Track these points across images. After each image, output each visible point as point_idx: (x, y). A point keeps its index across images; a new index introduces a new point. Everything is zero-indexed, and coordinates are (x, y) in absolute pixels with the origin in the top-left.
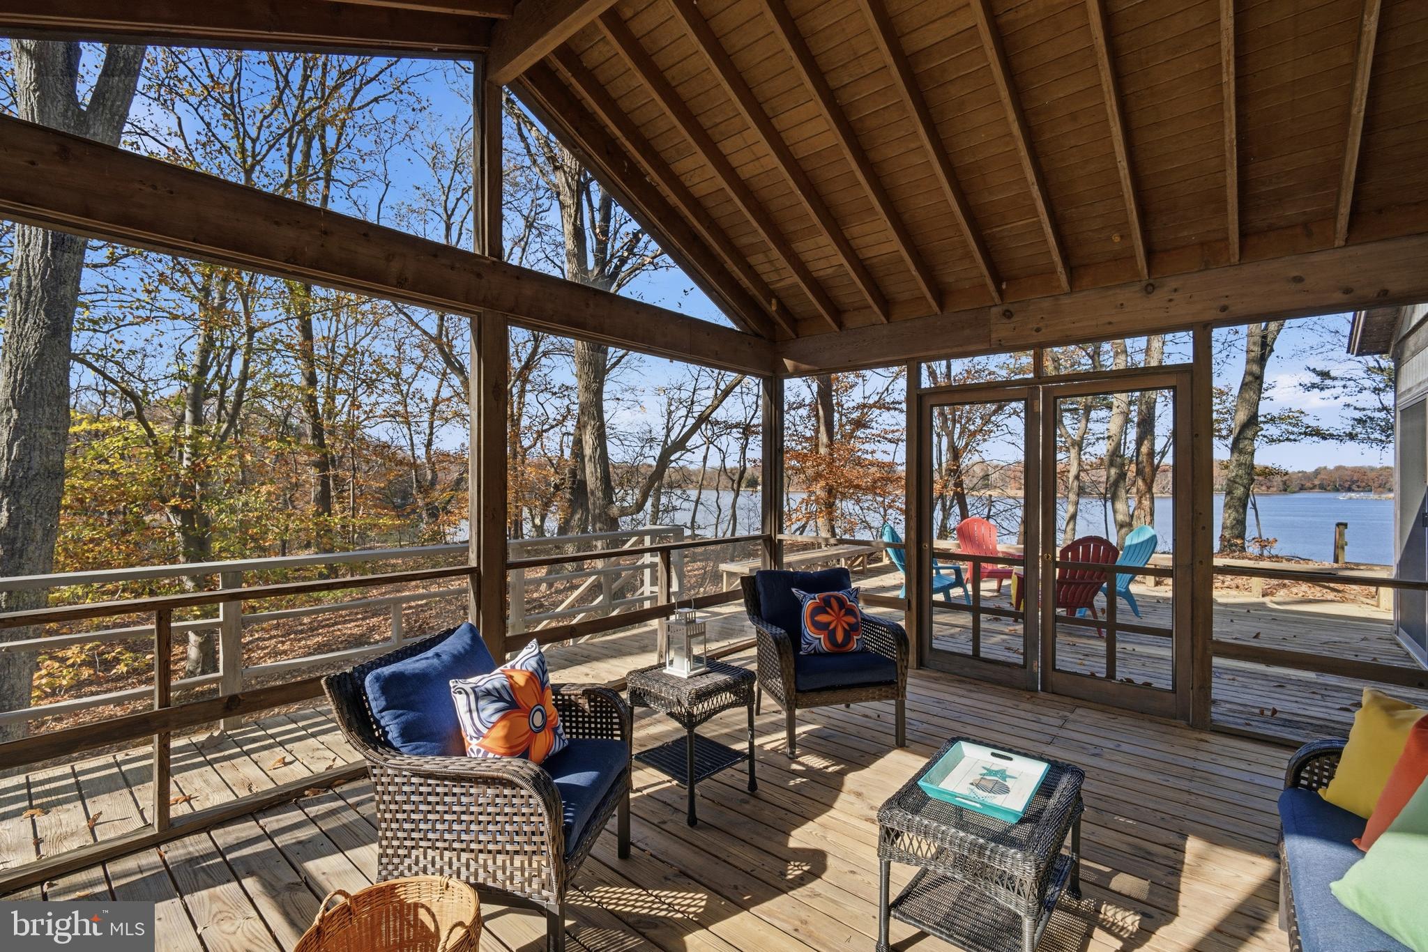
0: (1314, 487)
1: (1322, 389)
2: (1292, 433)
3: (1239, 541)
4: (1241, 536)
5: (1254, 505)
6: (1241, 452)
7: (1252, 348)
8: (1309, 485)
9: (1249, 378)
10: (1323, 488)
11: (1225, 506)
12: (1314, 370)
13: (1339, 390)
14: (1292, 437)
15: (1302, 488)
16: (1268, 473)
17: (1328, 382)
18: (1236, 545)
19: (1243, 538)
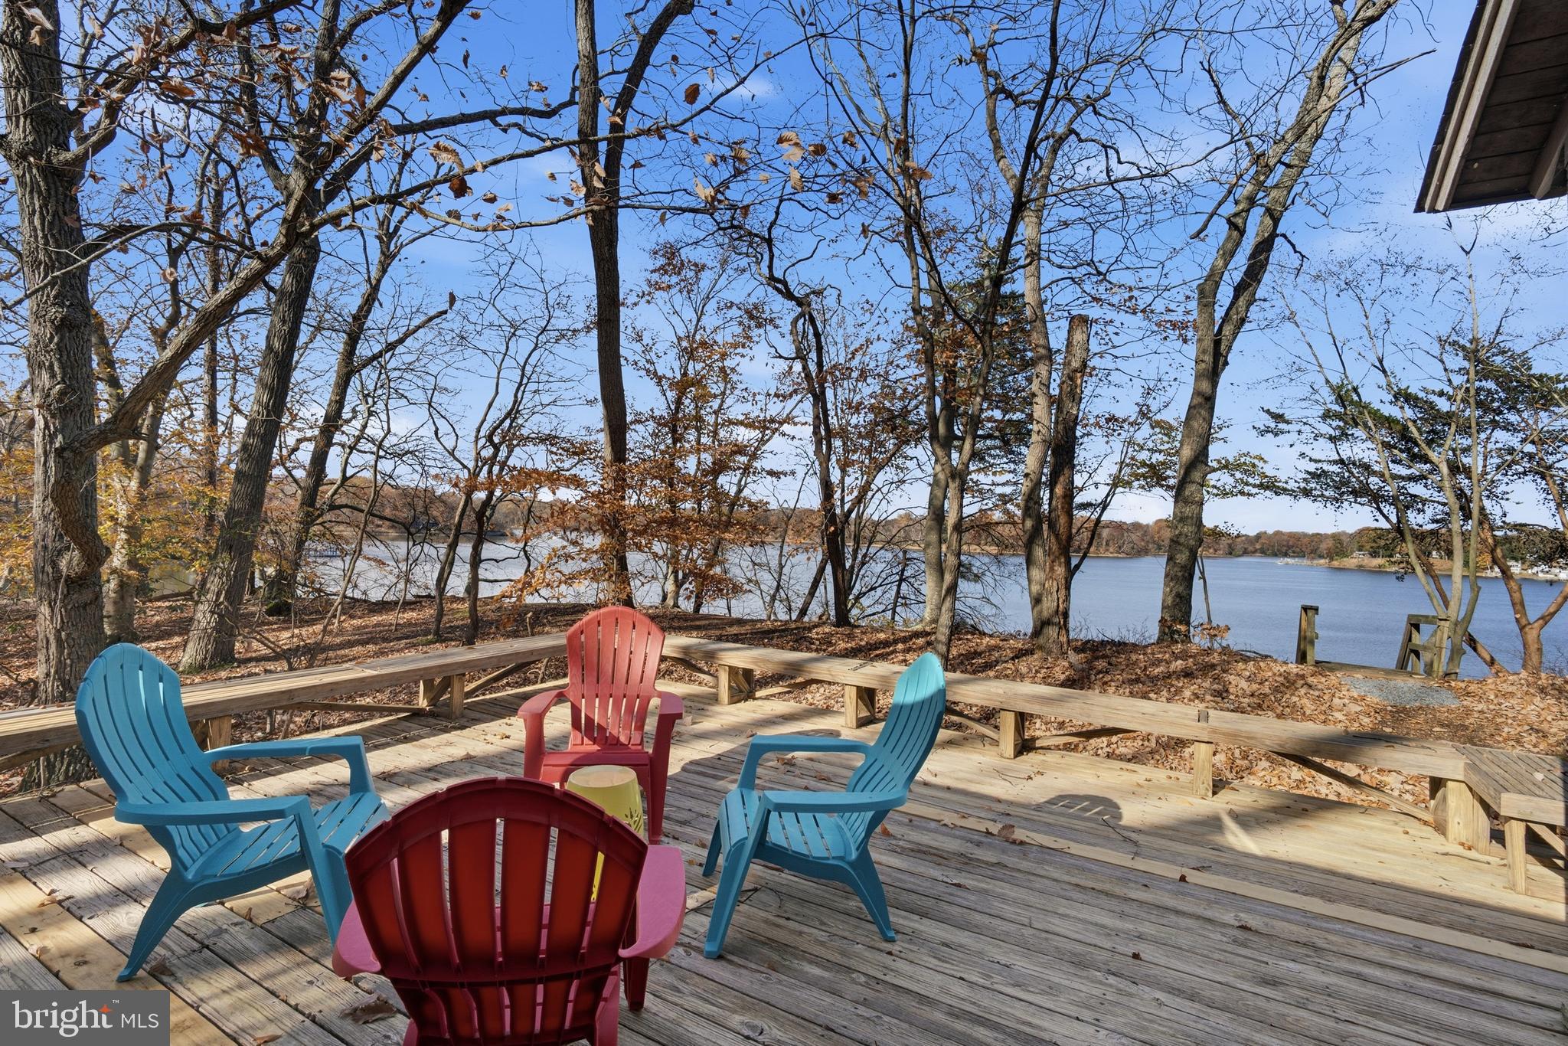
0: (1255, 551)
1: (1276, 435)
2: (1247, 484)
3: (1183, 628)
4: (1186, 620)
5: (1202, 573)
6: (1186, 502)
7: (1202, 357)
8: (1251, 548)
9: (1199, 400)
10: (1264, 552)
11: (1167, 576)
12: (1268, 412)
13: (1294, 436)
14: (1246, 489)
15: (1245, 552)
16: (1216, 534)
17: (1282, 426)
18: (1178, 632)
19: (1188, 624)
